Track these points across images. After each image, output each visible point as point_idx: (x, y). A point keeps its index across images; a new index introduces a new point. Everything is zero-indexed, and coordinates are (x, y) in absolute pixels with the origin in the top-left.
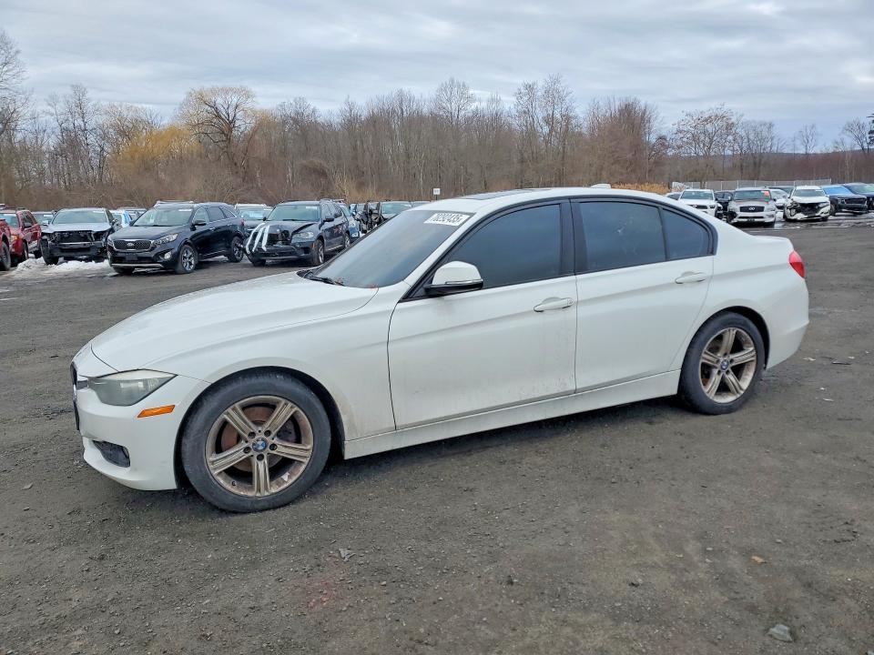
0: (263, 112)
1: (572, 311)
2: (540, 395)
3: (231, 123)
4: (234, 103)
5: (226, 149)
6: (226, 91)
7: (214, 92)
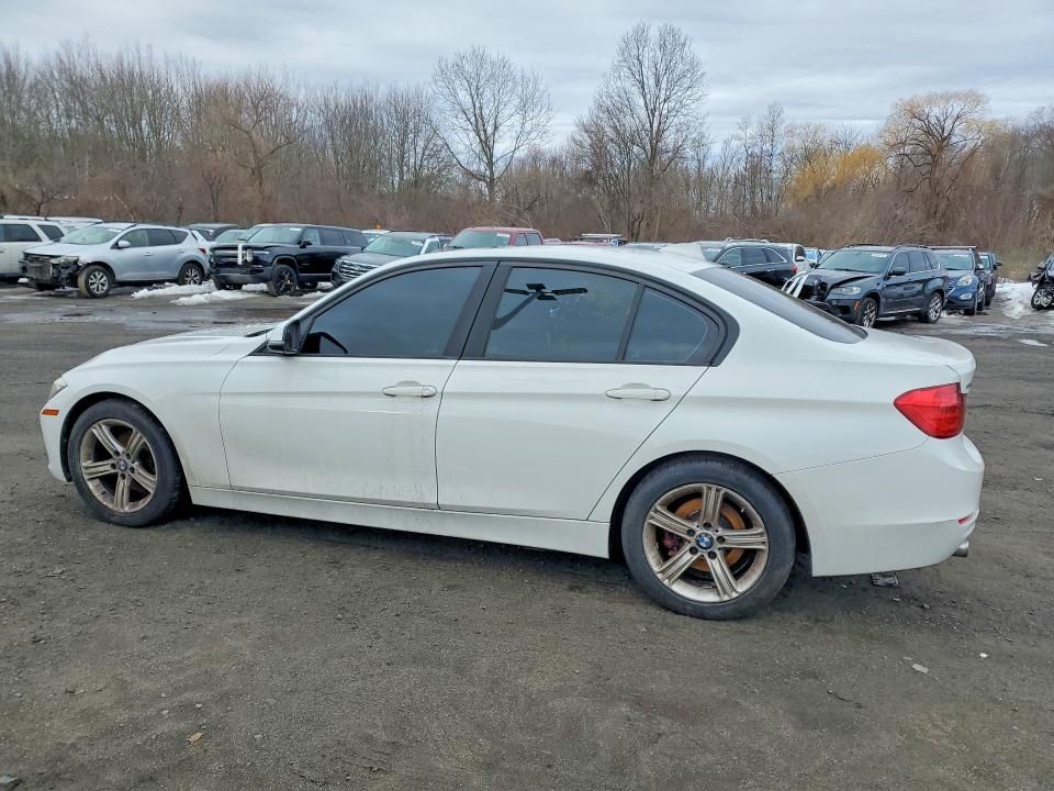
0: (992, 124)
1: (433, 404)
2: (388, 498)
3: (943, 140)
4: (955, 114)
5: (928, 175)
6: (947, 98)
7: (931, 100)
